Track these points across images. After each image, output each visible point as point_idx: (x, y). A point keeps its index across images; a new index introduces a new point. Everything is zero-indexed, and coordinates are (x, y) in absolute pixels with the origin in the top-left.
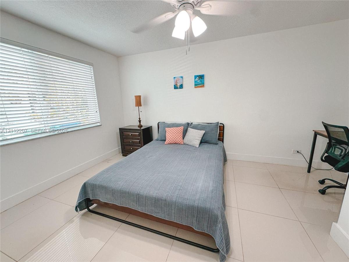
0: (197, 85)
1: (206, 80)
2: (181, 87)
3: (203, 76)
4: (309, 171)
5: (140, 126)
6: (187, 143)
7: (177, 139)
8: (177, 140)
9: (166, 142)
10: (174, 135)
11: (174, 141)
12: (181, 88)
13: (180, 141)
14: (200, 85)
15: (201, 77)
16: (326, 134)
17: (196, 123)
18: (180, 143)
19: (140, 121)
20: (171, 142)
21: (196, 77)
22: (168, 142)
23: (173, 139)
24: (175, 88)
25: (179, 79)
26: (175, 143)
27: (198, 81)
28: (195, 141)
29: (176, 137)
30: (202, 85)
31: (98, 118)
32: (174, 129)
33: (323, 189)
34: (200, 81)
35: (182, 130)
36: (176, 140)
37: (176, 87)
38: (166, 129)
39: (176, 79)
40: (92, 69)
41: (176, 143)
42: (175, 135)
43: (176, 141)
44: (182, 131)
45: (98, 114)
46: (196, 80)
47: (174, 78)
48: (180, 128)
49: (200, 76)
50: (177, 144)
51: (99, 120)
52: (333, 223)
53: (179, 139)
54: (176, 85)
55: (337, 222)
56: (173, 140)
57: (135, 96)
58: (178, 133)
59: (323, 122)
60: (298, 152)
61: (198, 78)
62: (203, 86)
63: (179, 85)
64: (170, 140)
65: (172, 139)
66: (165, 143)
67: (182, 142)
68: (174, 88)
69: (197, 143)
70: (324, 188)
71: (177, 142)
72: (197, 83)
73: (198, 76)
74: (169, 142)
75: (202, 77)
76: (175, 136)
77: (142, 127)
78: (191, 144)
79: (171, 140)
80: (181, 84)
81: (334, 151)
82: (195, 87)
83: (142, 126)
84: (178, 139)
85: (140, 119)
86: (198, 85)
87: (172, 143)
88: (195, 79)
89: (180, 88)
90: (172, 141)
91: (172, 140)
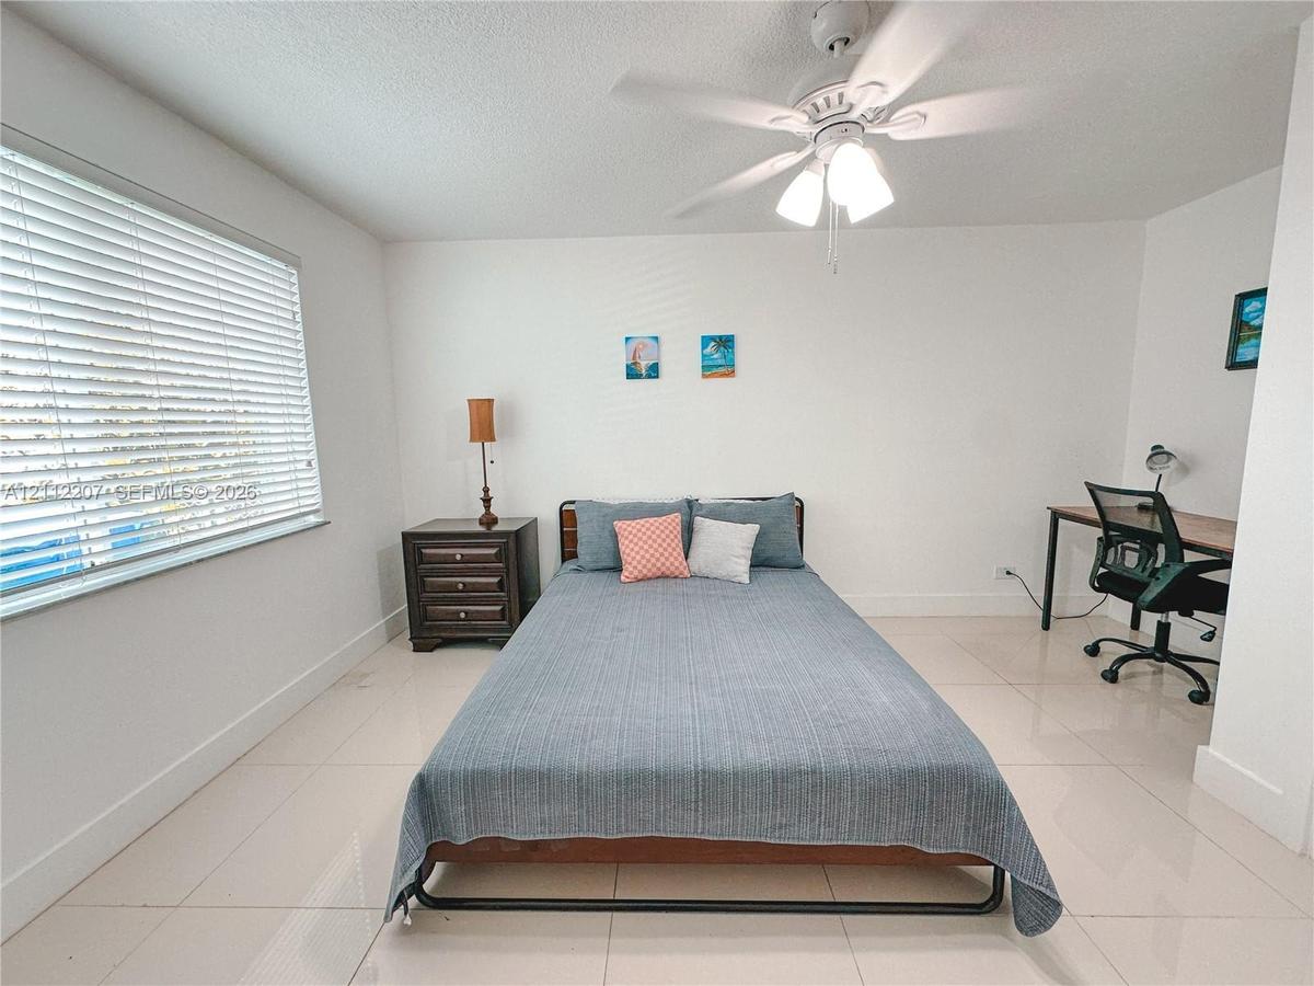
0: (709, 370)
1: (743, 354)
2: (654, 372)
3: (729, 341)
4: (1046, 626)
5: (489, 520)
6: (705, 572)
7: (667, 559)
8: (668, 564)
9: (625, 573)
10: (655, 546)
11: (659, 569)
12: (654, 377)
13: (677, 568)
14: (722, 370)
15: (725, 343)
16: (1095, 516)
17: (713, 501)
18: (677, 573)
19: (487, 501)
20: (645, 571)
21: (706, 340)
22: (636, 573)
23: (653, 560)
24: (630, 376)
25: (645, 346)
26: (659, 577)
27: (715, 356)
28: (736, 563)
29: (662, 555)
30: (729, 370)
31: (313, 492)
32: (652, 525)
33: (1111, 668)
34: (720, 353)
35: (677, 524)
36: (663, 564)
37: (632, 373)
38: (618, 524)
39: (633, 344)
40: (294, 279)
41: (664, 577)
42: (660, 545)
43: (663, 569)
44: (679, 528)
45: (315, 472)
46: (708, 350)
47: (627, 339)
48: (669, 520)
49: (720, 337)
50: (667, 577)
51: (318, 499)
52: (1199, 747)
53: (675, 561)
54: (635, 363)
55: (1208, 744)
56: (654, 565)
57: (469, 400)
58: (668, 536)
59: (1086, 483)
60: (1008, 573)
61: (713, 344)
62: (731, 374)
63: (644, 364)
64: (640, 567)
65: (648, 561)
66: (622, 578)
67: (685, 568)
68: (628, 375)
69: (740, 568)
70: (1112, 666)
71: (668, 573)
72: (711, 363)
73: (712, 338)
74: (640, 572)
75: (730, 344)
76: (661, 550)
77: (497, 523)
78: (721, 572)
79: (644, 566)
80: (651, 363)
81: (1124, 559)
82: (704, 376)
83: (495, 521)
84: (672, 559)
85: (486, 490)
86: (715, 370)
87: (650, 575)
88: (703, 348)
89: (649, 377)
90: (649, 570)
91: (649, 566)
